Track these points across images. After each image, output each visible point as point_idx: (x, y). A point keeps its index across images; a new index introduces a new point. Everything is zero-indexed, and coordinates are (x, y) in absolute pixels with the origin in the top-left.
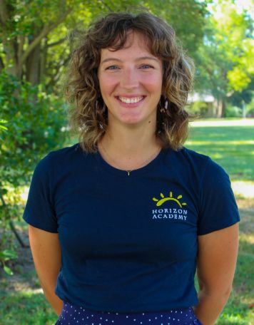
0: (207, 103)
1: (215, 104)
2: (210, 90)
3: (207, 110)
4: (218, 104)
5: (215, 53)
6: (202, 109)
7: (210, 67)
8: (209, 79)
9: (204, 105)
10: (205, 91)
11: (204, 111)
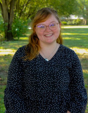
0: (81, 20)
1: (84, 20)
2: (82, 15)
3: (81, 22)
4: (85, 20)
5: (84, 2)
6: (79, 22)
7: (82, 7)
8: (82, 11)
9: (80, 21)
10: (80, 16)
11: (80, 23)
